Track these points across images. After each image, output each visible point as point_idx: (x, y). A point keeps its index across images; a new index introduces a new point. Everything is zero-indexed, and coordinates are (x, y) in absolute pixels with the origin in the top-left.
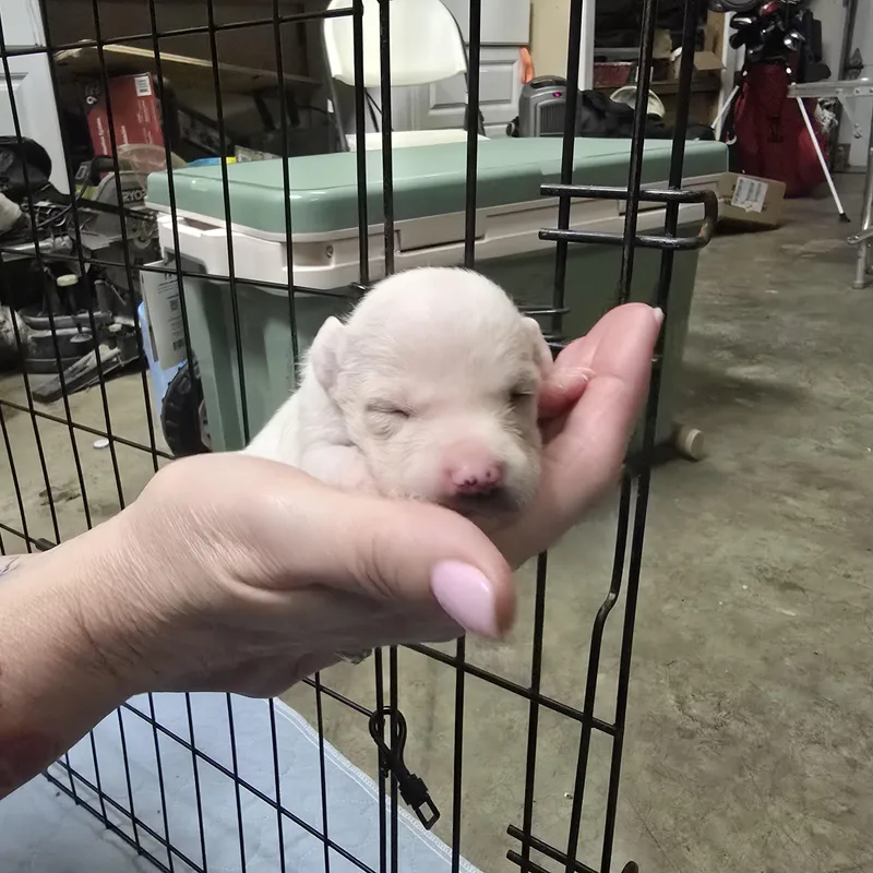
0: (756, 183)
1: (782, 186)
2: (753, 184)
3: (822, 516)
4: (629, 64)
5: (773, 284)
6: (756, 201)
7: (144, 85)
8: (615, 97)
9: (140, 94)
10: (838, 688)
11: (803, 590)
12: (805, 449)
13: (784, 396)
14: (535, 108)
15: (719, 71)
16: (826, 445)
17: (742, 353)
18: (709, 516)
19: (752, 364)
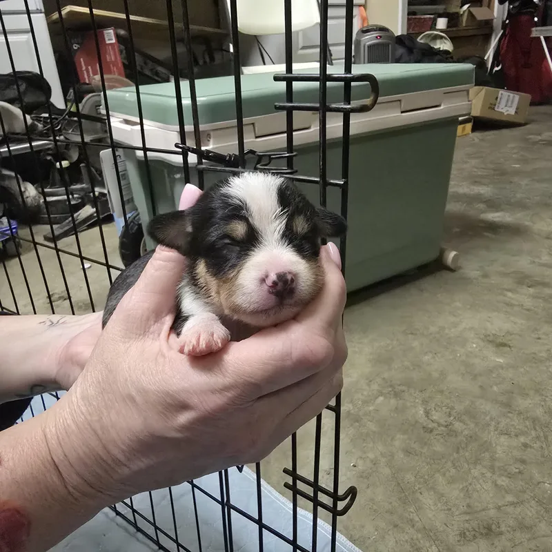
0: (512, 95)
1: (528, 97)
2: (509, 96)
3: (528, 303)
4: (432, 16)
5: (518, 161)
6: (511, 107)
7: (110, 36)
8: (421, 39)
9: (108, 42)
10: (522, 403)
11: (510, 347)
12: (523, 263)
13: (515, 231)
14: (364, 47)
15: (492, 20)
16: (537, 260)
17: (492, 205)
18: (458, 304)
19: (497, 211)
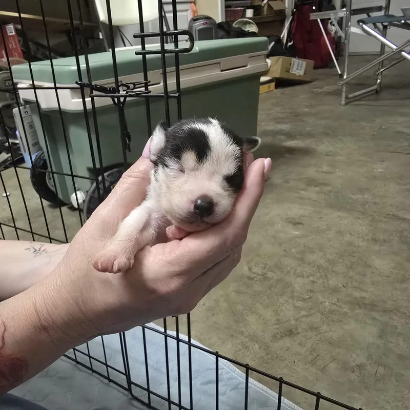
0: (301, 62)
1: (312, 62)
2: (299, 62)
3: (314, 196)
4: (242, 8)
5: (307, 107)
6: (301, 70)
7: (11, 29)
8: (235, 25)
9: (9, 34)
10: (311, 258)
11: (302, 224)
12: (311, 172)
13: (305, 152)
14: (196, 30)
15: (285, 10)
16: (320, 170)
17: (290, 136)
18: (269, 201)
19: (294, 140)
